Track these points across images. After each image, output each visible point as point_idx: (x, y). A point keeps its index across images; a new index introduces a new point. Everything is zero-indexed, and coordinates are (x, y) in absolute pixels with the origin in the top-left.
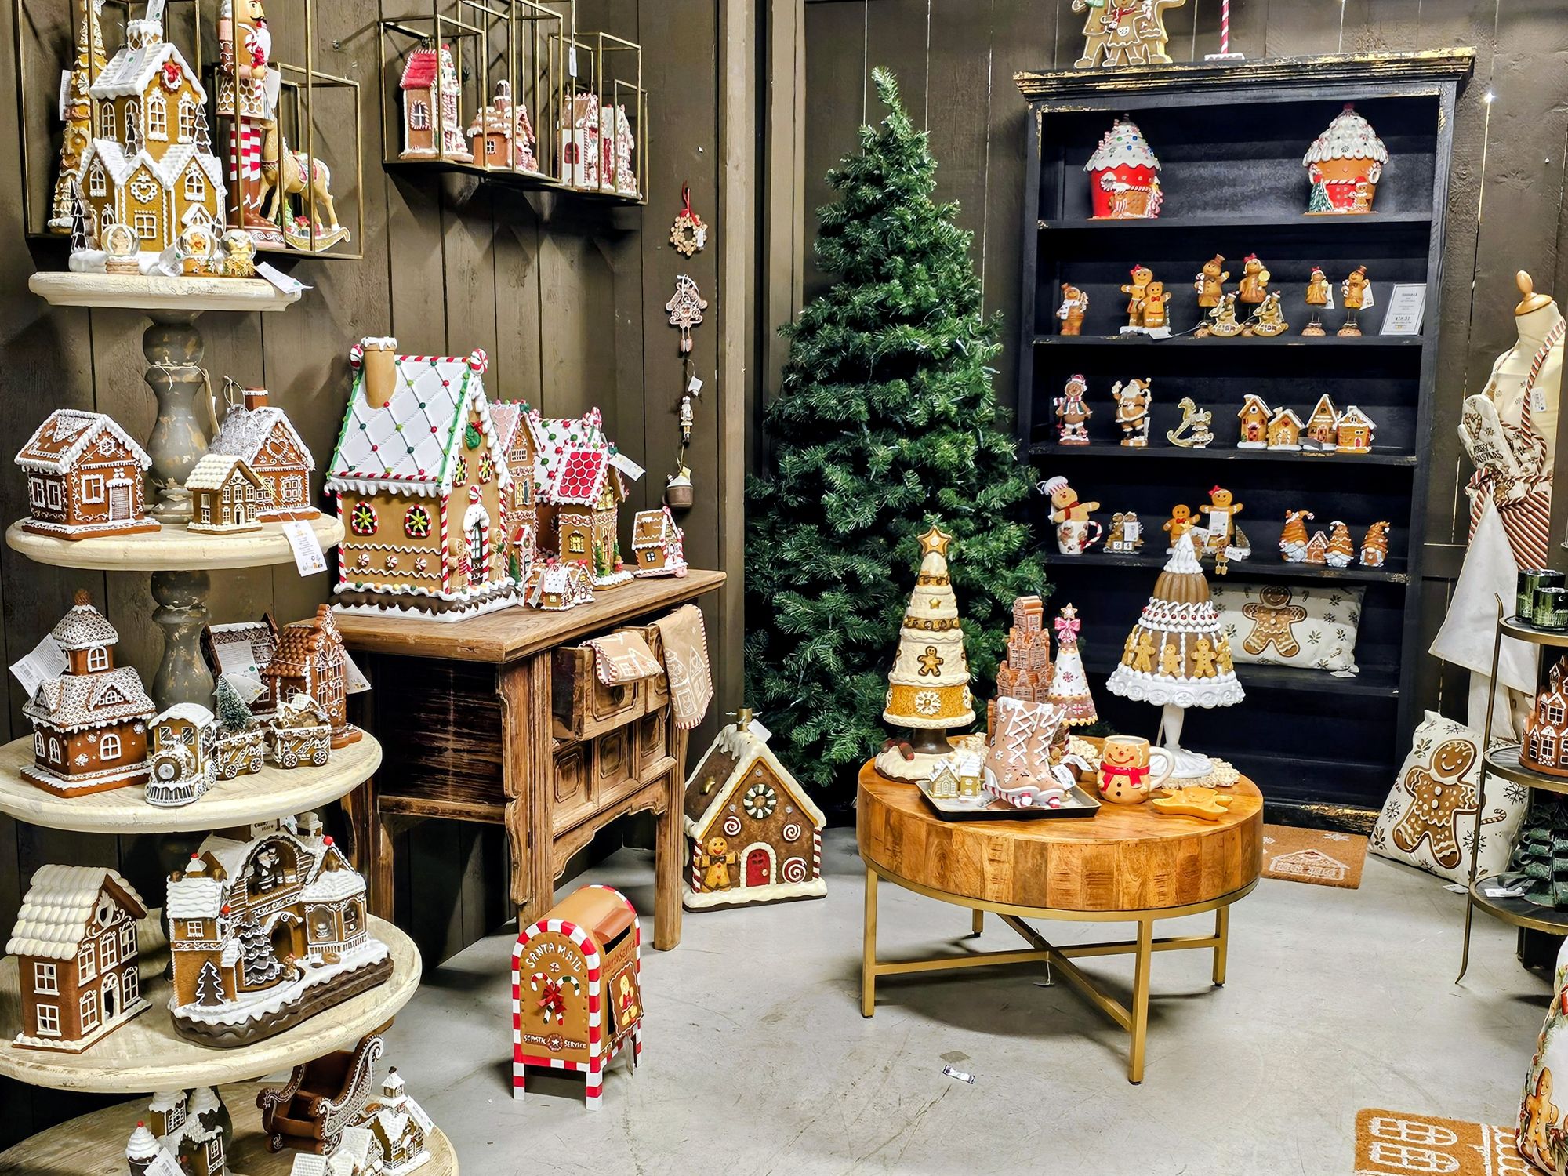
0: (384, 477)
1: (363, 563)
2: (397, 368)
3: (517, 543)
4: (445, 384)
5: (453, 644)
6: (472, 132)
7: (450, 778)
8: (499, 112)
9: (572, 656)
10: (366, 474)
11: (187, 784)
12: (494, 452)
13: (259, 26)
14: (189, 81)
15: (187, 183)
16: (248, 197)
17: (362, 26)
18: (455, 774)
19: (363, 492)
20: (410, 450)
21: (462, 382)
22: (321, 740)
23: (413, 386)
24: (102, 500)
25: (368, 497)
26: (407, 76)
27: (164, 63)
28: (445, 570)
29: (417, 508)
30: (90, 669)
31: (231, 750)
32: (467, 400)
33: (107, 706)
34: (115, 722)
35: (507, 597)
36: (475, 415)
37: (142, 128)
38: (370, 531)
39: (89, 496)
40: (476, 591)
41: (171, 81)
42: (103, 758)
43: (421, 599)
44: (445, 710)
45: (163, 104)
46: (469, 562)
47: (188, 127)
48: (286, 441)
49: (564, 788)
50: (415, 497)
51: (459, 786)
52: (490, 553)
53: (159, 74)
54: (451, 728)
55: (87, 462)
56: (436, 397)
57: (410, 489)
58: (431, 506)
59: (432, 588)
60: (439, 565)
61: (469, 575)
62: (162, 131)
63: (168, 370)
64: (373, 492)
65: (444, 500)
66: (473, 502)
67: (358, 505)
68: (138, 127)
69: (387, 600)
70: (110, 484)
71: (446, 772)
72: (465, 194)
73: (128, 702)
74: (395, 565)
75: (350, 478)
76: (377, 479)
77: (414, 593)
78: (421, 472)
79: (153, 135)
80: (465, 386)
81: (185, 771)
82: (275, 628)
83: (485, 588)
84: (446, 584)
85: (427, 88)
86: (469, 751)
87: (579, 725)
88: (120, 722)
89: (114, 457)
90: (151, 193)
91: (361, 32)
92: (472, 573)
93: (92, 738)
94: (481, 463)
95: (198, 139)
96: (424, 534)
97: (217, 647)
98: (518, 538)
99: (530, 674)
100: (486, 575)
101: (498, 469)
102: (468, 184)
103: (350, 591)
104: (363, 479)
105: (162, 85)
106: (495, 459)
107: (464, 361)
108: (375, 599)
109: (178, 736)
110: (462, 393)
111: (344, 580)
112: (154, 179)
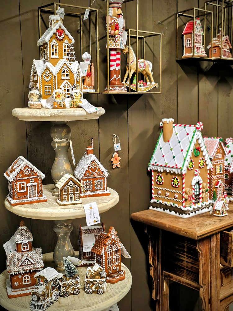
0: (165, 166)
1: (159, 194)
2: (174, 129)
3: (216, 186)
4: (188, 134)
5: (180, 230)
6: (209, 47)
7: (185, 271)
8: (219, 39)
9: (228, 235)
10: (160, 165)
11: (42, 303)
12: (205, 157)
13: (120, 17)
14: (67, 35)
15: (62, 73)
16: (115, 75)
17: (170, 15)
18: (187, 270)
19: (159, 170)
20: (174, 157)
21: (193, 133)
22: (101, 285)
23: (178, 135)
24: (25, 190)
25: (161, 173)
26: (185, 30)
27: (57, 30)
28: (184, 199)
29: (175, 177)
30: (22, 250)
31: (67, 286)
32: (194, 140)
33: (25, 265)
34: (28, 271)
35: (208, 208)
36: (198, 145)
37: (48, 54)
38: (161, 183)
39: (20, 189)
40: (196, 207)
41: (60, 36)
42: (24, 284)
43: (176, 208)
44: (184, 247)
45: (57, 45)
46: (194, 196)
47: (67, 52)
48: (97, 167)
49: (225, 281)
50: (174, 174)
51: (188, 274)
52: (203, 192)
53: (55, 34)
54: (186, 254)
55: (19, 177)
56: (184, 139)
57: (173, 171)
58: (180, 177)
59: (179, 205)
60: (182, 197)
61: (194, 201)
62: (56, 55)
63: (56, 141)
64: (162, 171)
65: (183, 175)
66: (196, 175)
67: (158, 175)
68: (47, 54)
69: (165, 207)
70: (28, 185)
71: (184, 269)
72: (208, 68)
73: (32, 264)
74: (168, 196)
75: (155, 166)
76: (163, 167)
77: (174, 206)
78: (176, 165)
79: (52, 57)
80: (194, 135)
81: (41, 299)
82: (105, 229)
83: (200, 205)
84: (184, 204)
85: (191, 33)
86: (191, 263)
87: (230, 261)
88: (30, 271)
89: (30, 175)
90: (50, 78)
91: (170, 17)
92: (195, 199)
93: (20, 276)
94: (200, 161)
95: (70, 56)
96: (177, 186)
97: (83, 235)
98: (217, 185)
99: (211, 242)
100: (201, 200)
101: (207, 163)
102: (209, 65)
103: (155, 203)
104: (159, 166)
105: (57, 38)
106: (206, 160)
107: (194, 126)
108: (162, 206)
109: (42, 283)
110: (193, 138)
111: (153, 198)
112: (51, 73)
